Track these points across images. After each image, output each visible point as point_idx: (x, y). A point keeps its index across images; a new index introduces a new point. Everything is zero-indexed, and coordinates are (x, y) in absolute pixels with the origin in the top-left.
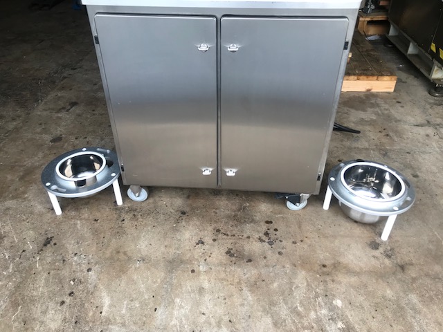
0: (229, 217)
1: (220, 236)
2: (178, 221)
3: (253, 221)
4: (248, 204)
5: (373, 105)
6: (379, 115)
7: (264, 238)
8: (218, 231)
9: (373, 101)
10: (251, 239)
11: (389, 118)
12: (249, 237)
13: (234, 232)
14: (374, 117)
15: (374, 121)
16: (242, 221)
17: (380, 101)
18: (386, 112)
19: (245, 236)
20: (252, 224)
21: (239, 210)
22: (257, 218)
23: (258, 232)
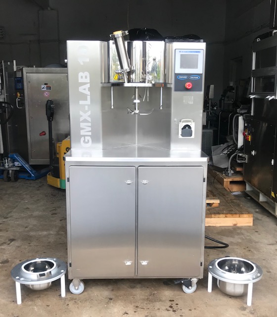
0: (144, 299)
1: (139, 309)
2: (107, 303)
3: (160, 300)
4: (156, 292)
5: (238, 234)
6: (243, 239)
7: (170, 309)
8: (137, 307)
9: (239, 231)
10: (160, 310)
11: (250, 241)
12: (159, 309)
13: (148, 307)
14: (240, 241)
15: (240, 243)
16: (154, 301)
17: (243, 231)
18: (248, 238)
19: (156, 308)
20: (160, 302)
21: (151, 295)
22: (164, 299)
23: (165, 306)
